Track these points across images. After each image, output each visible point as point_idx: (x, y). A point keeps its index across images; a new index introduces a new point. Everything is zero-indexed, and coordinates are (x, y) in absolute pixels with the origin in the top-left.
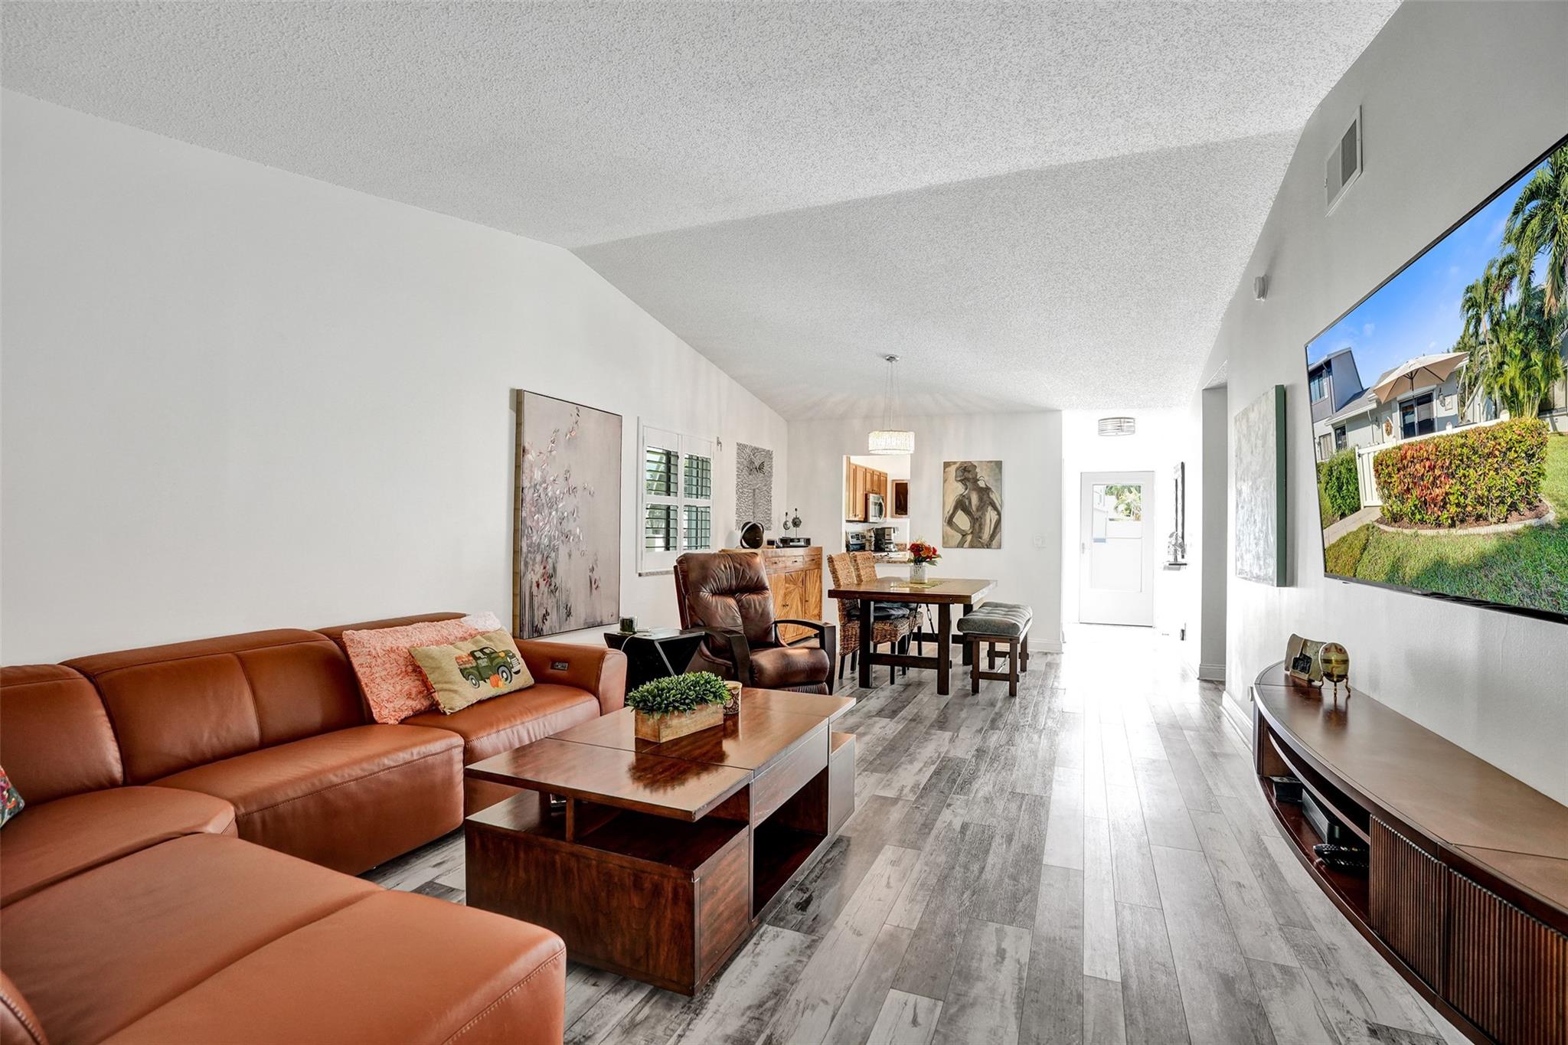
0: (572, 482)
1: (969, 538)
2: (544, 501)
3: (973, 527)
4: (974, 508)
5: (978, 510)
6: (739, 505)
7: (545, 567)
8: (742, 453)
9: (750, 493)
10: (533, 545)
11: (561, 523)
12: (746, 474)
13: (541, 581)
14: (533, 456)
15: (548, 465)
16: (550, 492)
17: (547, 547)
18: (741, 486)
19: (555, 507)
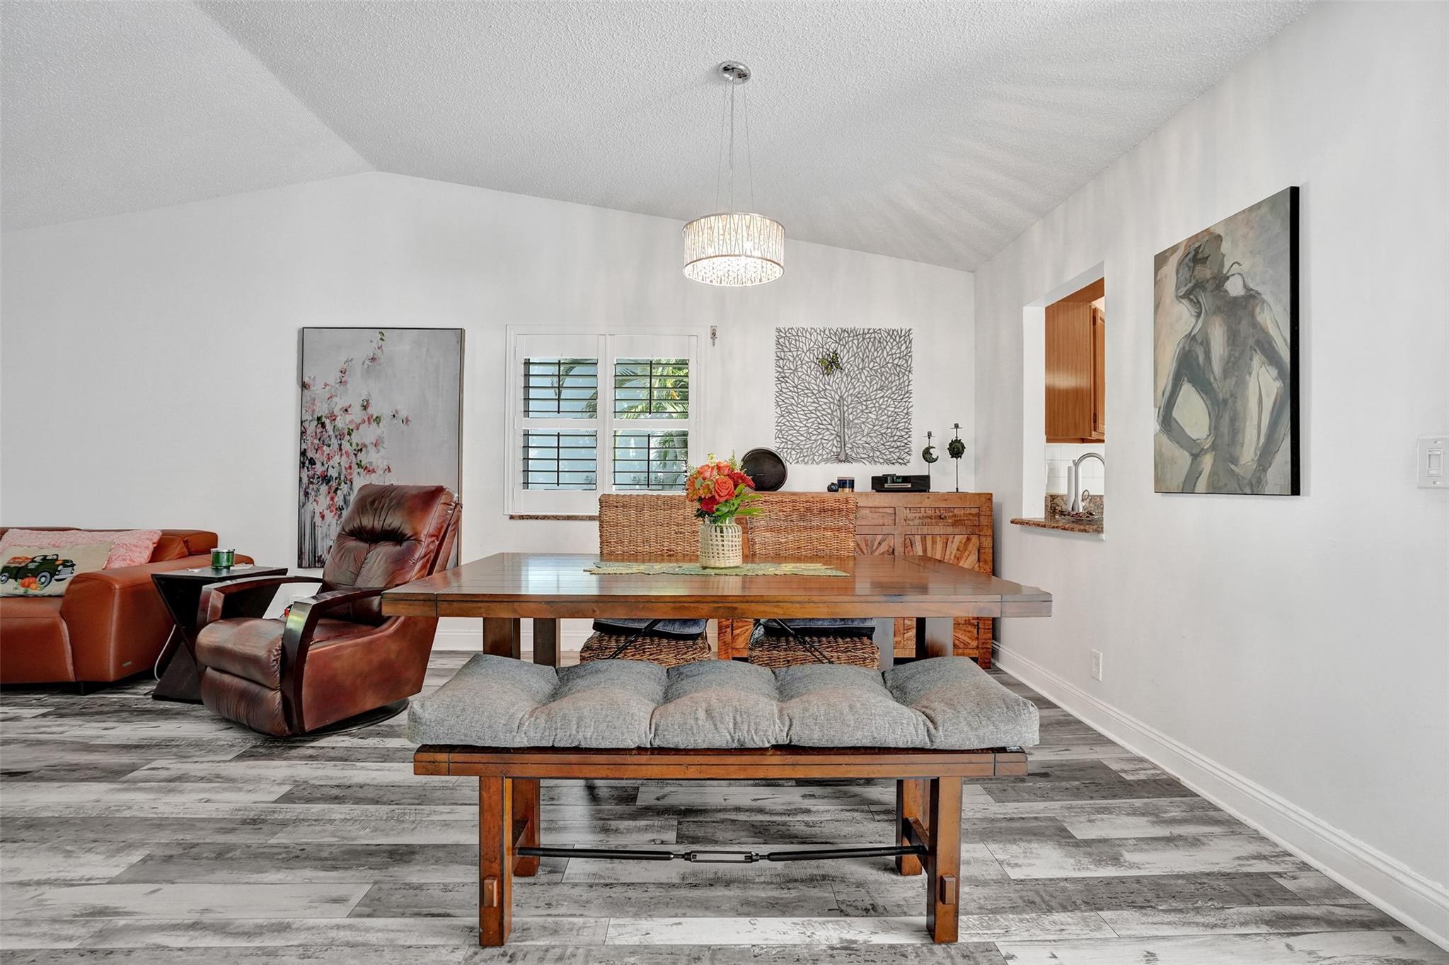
0: (373, 410)
1: (1207, 462)
2: (331, 433)
3: (1215, 428)
4: (1217, 367)
5: (1226, 373)
6: (787, 423)
7: (332, 499)
8: (793, 342)
9: (825, 403)
10: (316, 476)
11: (356, 455)
12: (810, 374)
13: (327, 513)
14: (317, 389)
15: (336, 396)
16: (340, 423)
17: (336, 479)
18: (790, 393)
19: (347, 437)
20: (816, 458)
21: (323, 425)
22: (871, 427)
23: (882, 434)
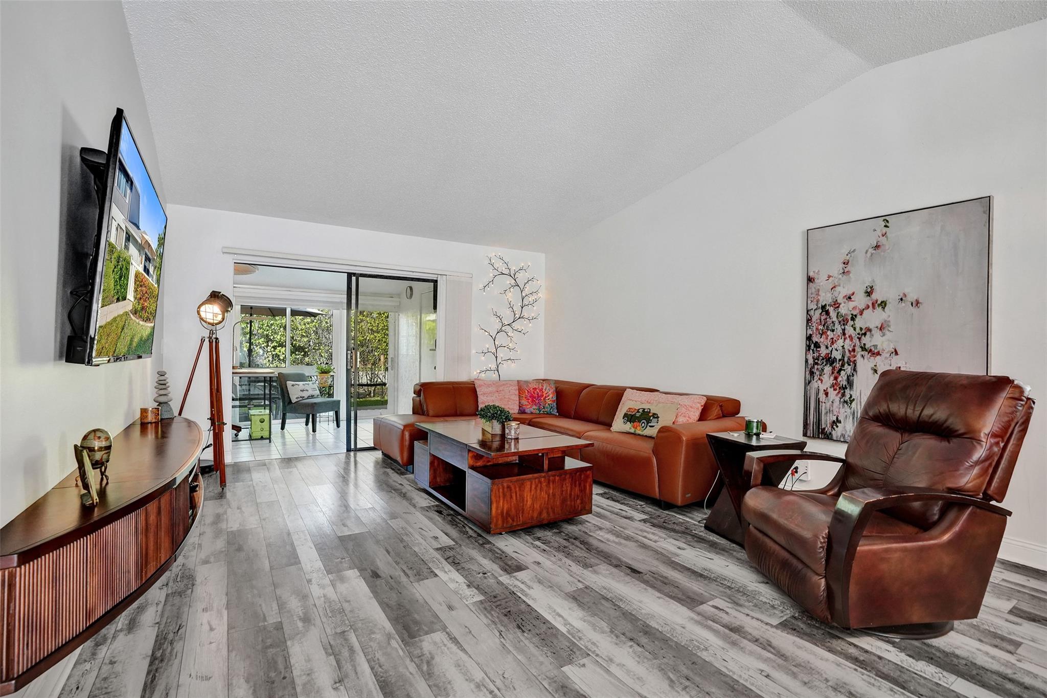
7: (836, 378)
10: (821, 358)
11: (860, 339)
13: (831, 391)
14: (821, 281)
15: (839, 286)
16: (843, 310)
17: (840, 360)
19: (851, 323)
21: (827, 313)
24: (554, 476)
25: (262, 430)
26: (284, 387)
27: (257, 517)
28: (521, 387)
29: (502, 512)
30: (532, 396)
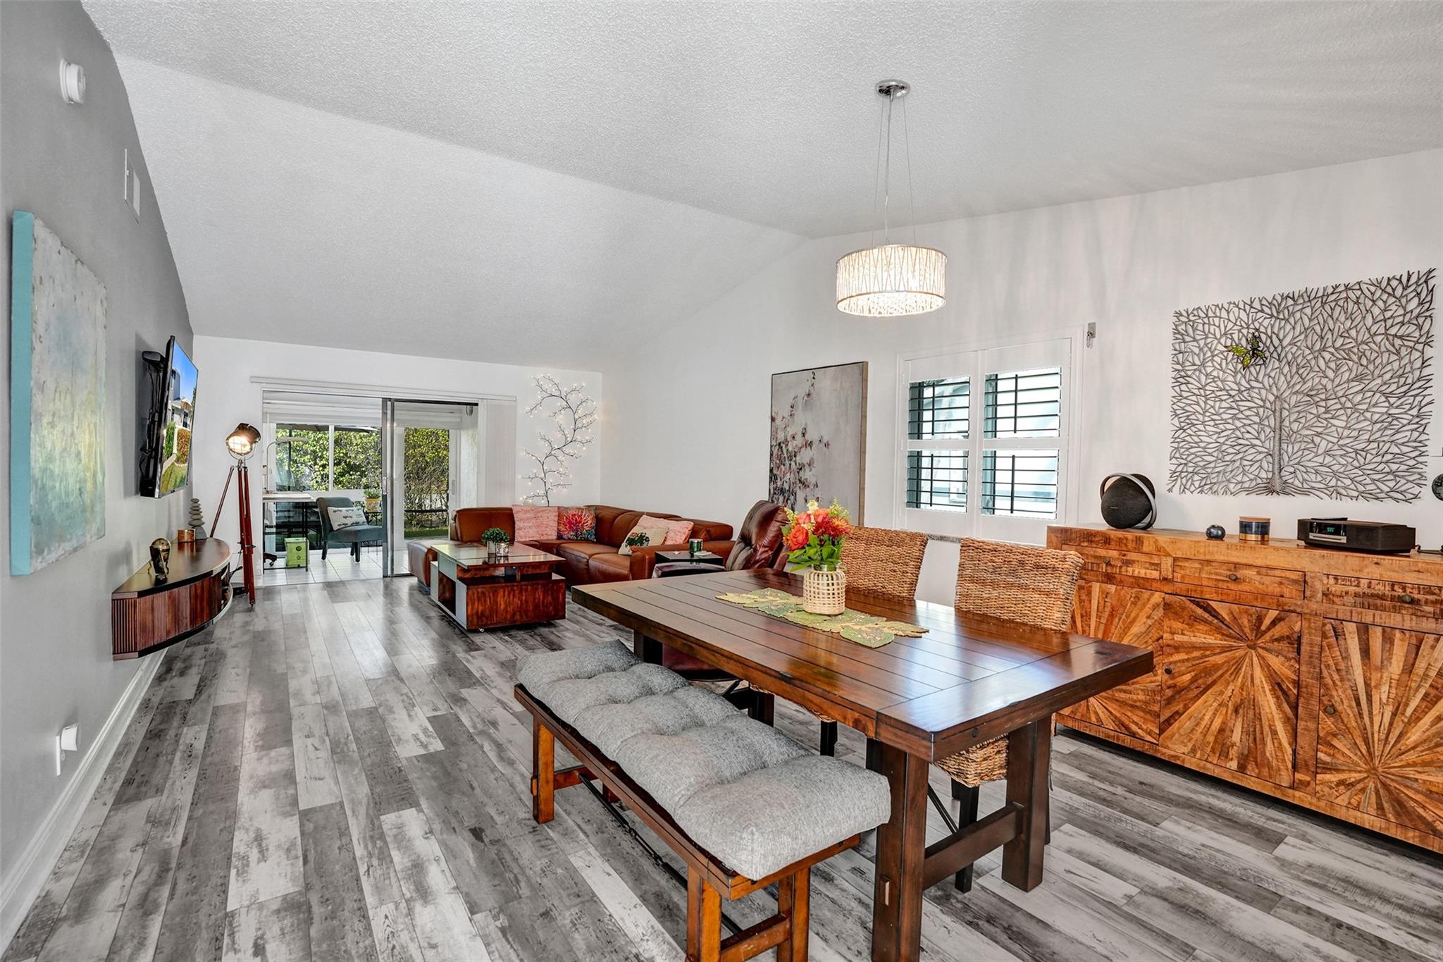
0: (808, 437)
2: (786, 455)
6: (1188, 439)
8: (1200, 327)
9: (1250, 408)
10: (777, 489)
11: (798, 473)
12: (1225, 370)
14: (779, 421)
15: (788, 426)
16: (790, 447)
18: (1194, 398)
19: (794, 459)
20: (1232, 486)
21: (782, 449)
22: (1335, 440)
23: (1356, 452)
24: (526, 585)
25: (299, 558)
26: (325, 515)
27: (281, 623)
28: (561, 513)
29: (477, 612)
30: (570, 523)
